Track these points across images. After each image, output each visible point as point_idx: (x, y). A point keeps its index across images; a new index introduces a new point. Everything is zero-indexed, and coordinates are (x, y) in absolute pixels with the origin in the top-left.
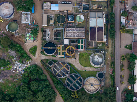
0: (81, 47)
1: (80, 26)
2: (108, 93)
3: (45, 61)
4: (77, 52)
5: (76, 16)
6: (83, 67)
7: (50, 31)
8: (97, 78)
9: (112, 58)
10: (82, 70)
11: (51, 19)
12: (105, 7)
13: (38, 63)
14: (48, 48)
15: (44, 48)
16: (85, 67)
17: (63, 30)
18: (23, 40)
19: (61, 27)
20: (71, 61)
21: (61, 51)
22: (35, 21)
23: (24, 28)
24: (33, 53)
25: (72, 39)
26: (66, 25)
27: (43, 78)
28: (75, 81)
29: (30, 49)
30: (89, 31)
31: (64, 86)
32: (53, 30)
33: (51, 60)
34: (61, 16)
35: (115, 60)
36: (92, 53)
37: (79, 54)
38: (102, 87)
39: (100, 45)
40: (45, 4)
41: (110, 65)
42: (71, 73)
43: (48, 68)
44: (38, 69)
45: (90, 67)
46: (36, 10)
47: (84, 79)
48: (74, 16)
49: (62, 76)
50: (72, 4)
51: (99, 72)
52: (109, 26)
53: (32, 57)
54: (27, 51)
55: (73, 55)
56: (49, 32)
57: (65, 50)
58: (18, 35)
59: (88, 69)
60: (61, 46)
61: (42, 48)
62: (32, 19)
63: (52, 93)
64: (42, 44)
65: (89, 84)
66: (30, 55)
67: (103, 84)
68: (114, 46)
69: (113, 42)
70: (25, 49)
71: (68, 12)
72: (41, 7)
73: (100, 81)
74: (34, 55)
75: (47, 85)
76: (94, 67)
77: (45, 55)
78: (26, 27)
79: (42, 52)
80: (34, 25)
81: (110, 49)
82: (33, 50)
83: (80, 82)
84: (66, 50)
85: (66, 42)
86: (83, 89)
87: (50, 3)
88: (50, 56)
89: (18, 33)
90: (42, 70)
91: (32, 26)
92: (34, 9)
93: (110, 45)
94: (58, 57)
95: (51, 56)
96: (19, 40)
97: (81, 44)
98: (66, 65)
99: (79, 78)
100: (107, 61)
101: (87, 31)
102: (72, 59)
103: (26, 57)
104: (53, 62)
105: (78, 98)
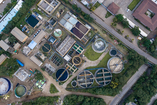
0: (80, 50)
1: (63, 38)
3: (69, 87)
4: (81, 56)
5: (53, 35)
6: (96, 61)
7: (48, 64)
8: (113, 57)
9: (106, 34)
10: (98, 64)
11: (40, 56)
12: (64, 8)
13: (66, 93)
14: (60, 76)
15: (58, 80)
16: (98, 59)
17: (56, 53)
18: (38, 91)
19: (52, 53)
20: (84, 66)
21: (71, 68)
22: (30, 69)
23: (30, 82)
24: (55, 92)
25: (68, 51)
26: (54, 49)
27: (81, 100)
28: (104, 75)
29: (50, 91)
30: (73, 34)
31: (101, 87)
32: (49, 61)
33: (72, 81)
34: (44, 46)
35: (110, 33)
36: (91, 46)
37: (84, 56)
38: (123, 59)
39: (90, 34)
40: (24, 51)
41: (111, 40)
42: (94, 74)
43: (76, 90)
44: (71, 98)
45: (101, 55)
46: (23, 62)
47: (106, 67)
49: (92, 83)
50: (42, 30)
51: (110, 52)
52: (81, 17)
53: (57, 94)
54: (50, 95)
55: (81, 61)
56: (48, 65)
57: (73, 64)
58: (31, 92)
59: (101, 58)
60: (67, 64)
61: (57, 81)
62: (27, 71)
63: (99, 102)
64: (54, 78)
65: (113, 67)
66: (55, 95)
67: (121, 56)
68: (99, 26)
69: (96, 24)
70: (47, 95)
71: (45, 38)
72: (24, 56)
73: (117, 56)
74: (58, 91)
75: (89, 101)
76: (103, 52)
77: (64, 83)
78: (29, 80)
79: (60, 84)
80: (33, 73)
81: (99, 30)
82: (52, 90)
83: (107, 73)
84: (73, 63)
85: (67, 58)
86: (113, 74)
87: (27, 46)
88: (68, 79)
89: (29, 91)
90: (74, 95)
91: (33, 75)
92: (21, 63)
93: (96, 27)
94: (74, 75)
95: (69, 78)
96: (35, 94)
97: (78, 48)
99: (103, 70)
100: (106, 39)
101: (71, 36)
102: (84, 64)
103: (53, 100)
104: (75, 81)
105: (119, 85)
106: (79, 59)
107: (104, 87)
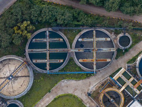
3: (139, 34)
6: (60, 93)
8: (15, 99)
10: (56, 85)
16: (56, 97)
21: (129, 83)
28: (48, 55)
31: (58, 25)
33: (130, 48)
42: (71, 60)
43: (120, 26)
47: (36, 75)
49: (80, 40)
55: (101, 97)
57: (123, 92)
59: (47, 99)
60: (138, 92)
83: (39, 61)
84: (122, 95)
86: (21, 54)
90: (127, 13)
95: (137, 56)
98: (95, 67)
99: (48, 67)
102: (94, 89)
104: (122, 48)
105: (12, 28)
107: (51, 27)
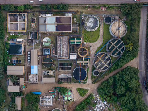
0: (79, 41)
1: (55, 42)
2: (127, 11)
3: (94, 79)
4: (83, 45)
5: (44, 47)
6: (99, 38)
7: (60, 75)
8: (111, 23)
9: (90, 8)
10: (103, 40)
11: (48, 73)
13: (95, 86)
14: (80, 76)
15: (80, 81)
16: (100, 36)
17: (59, 61)
18: (70, 103)
19: (56, 62)
20: (93, 51)
22: (50, 91)
23: (58, 102)
24: (85, 93)
25: (69, 50)
26: (54, 57)
27: (113, 81)
28: (115, 46)
29: (81, 95)
30: (61, 32)
31: (120, 58)
32: (59, 72)
33: (92, 73)
34: (45, 63)
35: (91, 5)
36: (85, 29)
37: (85, 43)
38: (120, 18)
39: (75, 20)
40: (31, 80)
41: (97, 10)
42: (106, 52)
43: (102, 76)
44: (103, 86)
45: (99, 30)
46: (37, 91)
47: (112, 37)
48: (44, 49)
49: (110, 60)
50: (31, 51)
51: (105, 21)
52: (55, 10)
53: (89, 93)
54: (83, 99)
56: (62, 76)
57: (82, 58)
58: (65, 109)
59: (101, 33)
60: (78, 62)
61: (80, 83)
62: (47, 95)
63: (128, 71)
64: (75, 82)
65: (117, 32)
66: (87, 95)
67: (117, 17)
68: (77, 6)
69: (72, 6)
70: (81, 101)
71: (39, 55)
72: (34, 85)
73: (114, 20)
74: (87, 90)
75: (120, 77)
76: (99, 26)
77: (86, 80)
78: (56, 101)
79: (84, 83)
80: (55, 92)
81: (80, 10)
82: (82, 93)
83: (116, 42)
84: (82, 56)
85: (73, 57)
86: (122, 39)
87: (30, 75)
88: (88, 74)
89: (63, 109)
90: (104, 82)
91: (56, 94)
92: (37, 92)
93: (75, 9)
94: (90, 66)
95: (88, 72)
96: (70, 108)
97: (76, 41)
98: (98, 57)
100: (93, 13)
101: (60, 34)
102: (91, 50)
103: (90, 100)
104: (95, 70)
105: (133, 44)
106: (84, 50)
107: (122, 55)
